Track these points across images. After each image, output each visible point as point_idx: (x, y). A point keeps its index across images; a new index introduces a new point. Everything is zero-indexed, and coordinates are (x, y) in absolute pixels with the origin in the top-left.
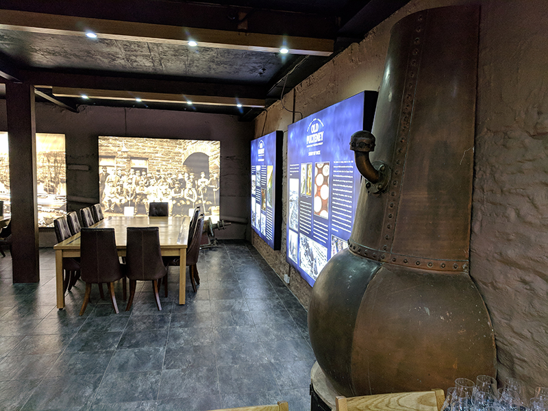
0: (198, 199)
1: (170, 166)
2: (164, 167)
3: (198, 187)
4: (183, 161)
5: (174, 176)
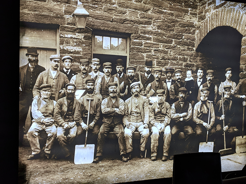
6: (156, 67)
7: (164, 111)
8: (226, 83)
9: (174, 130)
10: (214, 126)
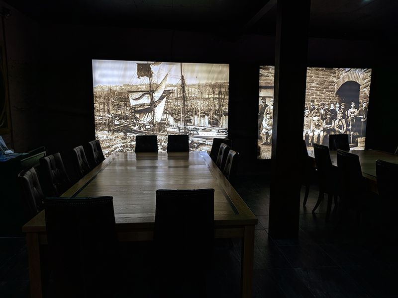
0: (347, 130)
1: (323, 96)
2: (318, 97)
3: (348, 117)
4: (336, 90)
5: (327, 107)
6: (316, 103)
7: (320, 124)
8: (352, 110)
9: (325, 134)
10: (346, 132)
